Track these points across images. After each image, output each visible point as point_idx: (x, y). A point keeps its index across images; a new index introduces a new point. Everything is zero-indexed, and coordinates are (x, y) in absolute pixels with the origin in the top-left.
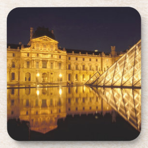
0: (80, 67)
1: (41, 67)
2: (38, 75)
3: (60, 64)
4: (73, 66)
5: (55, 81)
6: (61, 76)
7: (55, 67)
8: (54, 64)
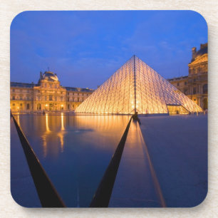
0: (76, 99)
1: (48, 99)
2: (47, 105)
3: (62, 97)
4: (71, 99)
5: (58, 109)
6: (62, 106)
7: (59, 99)
8: (58, 98)
